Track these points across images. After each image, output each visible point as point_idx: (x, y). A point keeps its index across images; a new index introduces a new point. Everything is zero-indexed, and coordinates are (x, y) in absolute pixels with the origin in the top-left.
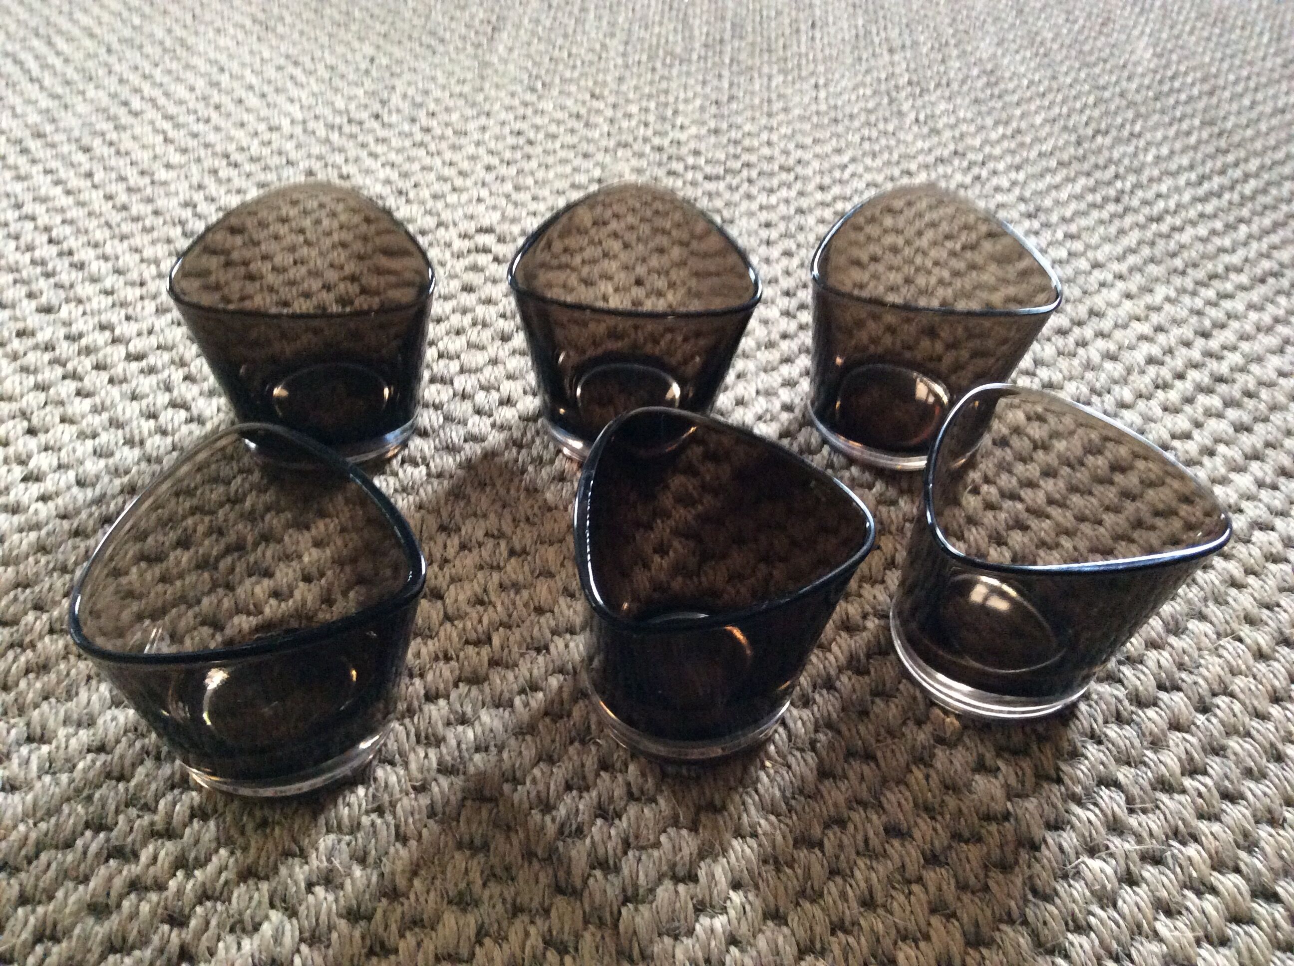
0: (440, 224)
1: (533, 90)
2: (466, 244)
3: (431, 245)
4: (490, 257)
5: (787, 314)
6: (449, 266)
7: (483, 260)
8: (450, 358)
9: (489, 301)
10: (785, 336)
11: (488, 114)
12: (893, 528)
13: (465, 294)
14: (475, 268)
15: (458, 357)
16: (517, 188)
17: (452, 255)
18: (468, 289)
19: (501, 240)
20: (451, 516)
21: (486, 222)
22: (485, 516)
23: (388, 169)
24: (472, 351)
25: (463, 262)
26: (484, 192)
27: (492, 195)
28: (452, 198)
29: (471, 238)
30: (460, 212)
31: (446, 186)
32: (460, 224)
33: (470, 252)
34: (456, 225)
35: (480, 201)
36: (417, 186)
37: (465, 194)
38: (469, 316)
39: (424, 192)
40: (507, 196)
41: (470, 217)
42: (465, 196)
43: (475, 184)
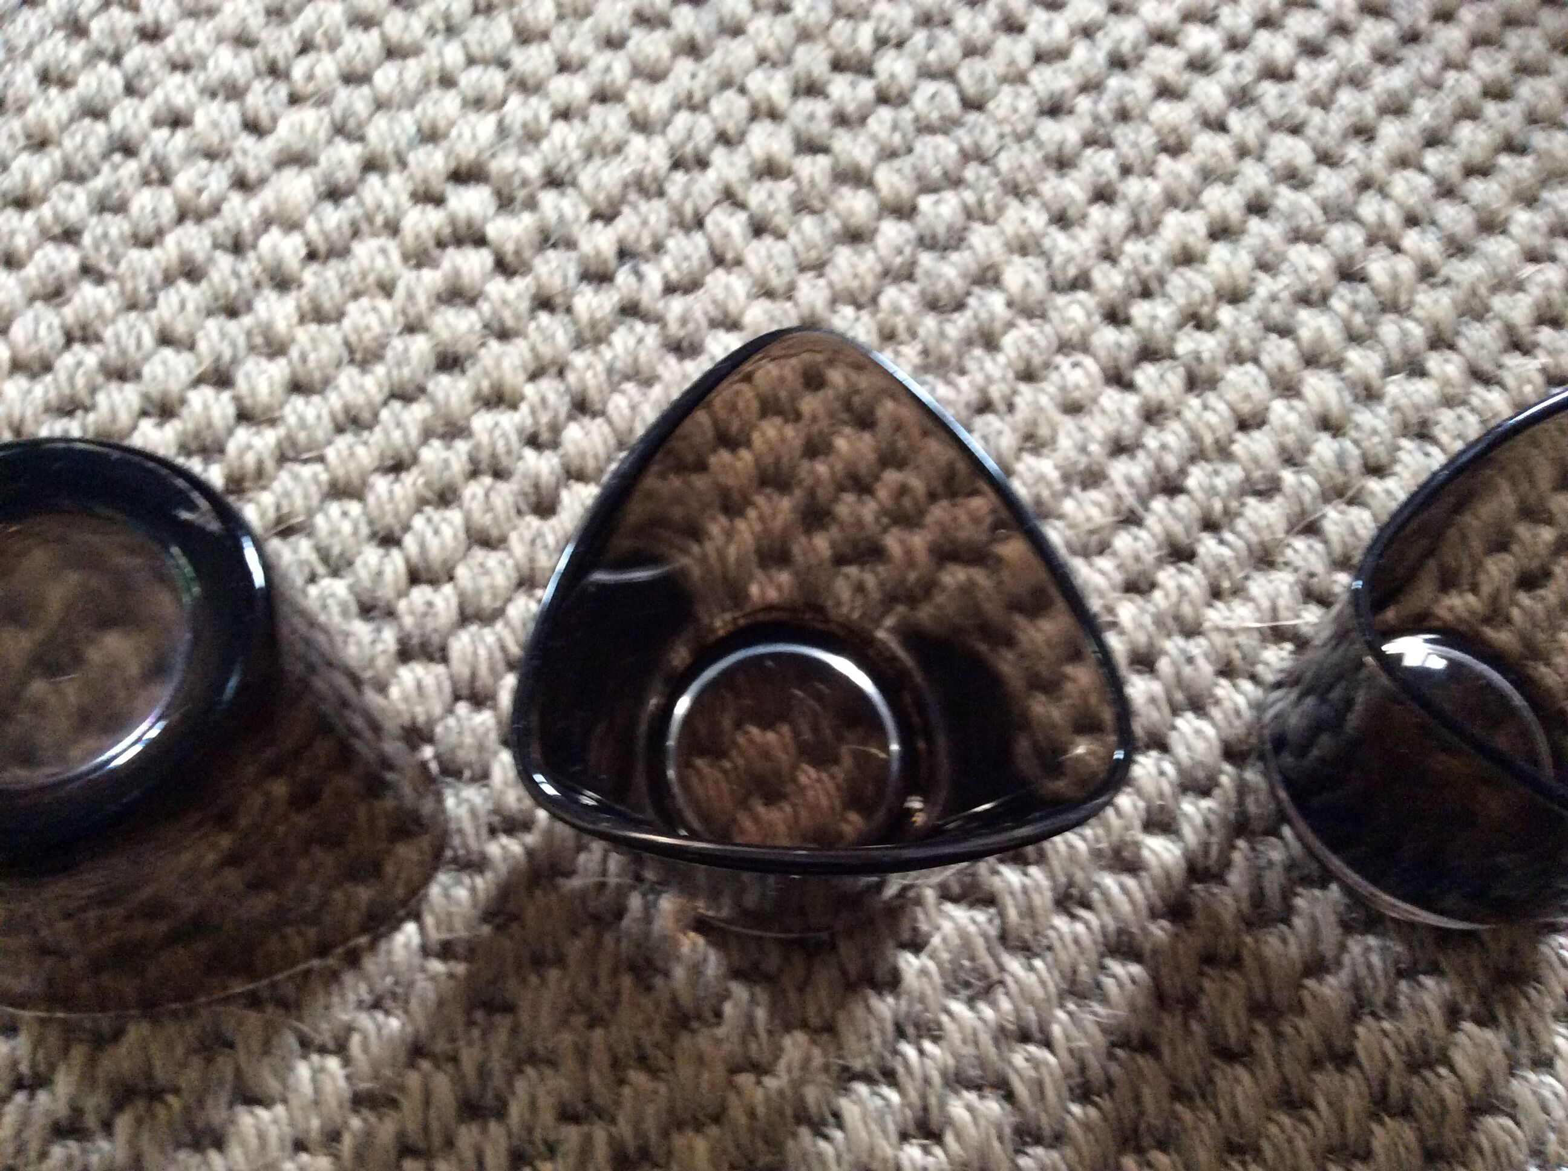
0: (371, 165)
2: (433, 218)
3: (356, 233)
4: (485, 257)
5: (1119, 379)
6: (400, 293)
8: (434, 582)
9: (499, 398)
10: (1119, 448)
12: (1379, 999)
13: (444, 379)
14: (459, 295)
15: (451, 578)
17: (406, 258)
18: (450, 362)
19: (505, 202)
20: (483, 1072)
21: (467, 152)
22: (552, 1063)
24: (479, 554)
25: (431, 279)
26: (453, 54)
27: (471, 61)
28: (386, 77)
29: (438, 201)
30: (407, 122)
31: (370, 42)
32: (411, 158)
33: (441, 244)
34: (403, 164)
35: (447, 81)
36: (306, 47)
37: (412, 63)
38: (462, 446)
39: (327, 65)
40: (504, 64)
41: (430, 136)
42: (413, 68)
43: (431, 30)
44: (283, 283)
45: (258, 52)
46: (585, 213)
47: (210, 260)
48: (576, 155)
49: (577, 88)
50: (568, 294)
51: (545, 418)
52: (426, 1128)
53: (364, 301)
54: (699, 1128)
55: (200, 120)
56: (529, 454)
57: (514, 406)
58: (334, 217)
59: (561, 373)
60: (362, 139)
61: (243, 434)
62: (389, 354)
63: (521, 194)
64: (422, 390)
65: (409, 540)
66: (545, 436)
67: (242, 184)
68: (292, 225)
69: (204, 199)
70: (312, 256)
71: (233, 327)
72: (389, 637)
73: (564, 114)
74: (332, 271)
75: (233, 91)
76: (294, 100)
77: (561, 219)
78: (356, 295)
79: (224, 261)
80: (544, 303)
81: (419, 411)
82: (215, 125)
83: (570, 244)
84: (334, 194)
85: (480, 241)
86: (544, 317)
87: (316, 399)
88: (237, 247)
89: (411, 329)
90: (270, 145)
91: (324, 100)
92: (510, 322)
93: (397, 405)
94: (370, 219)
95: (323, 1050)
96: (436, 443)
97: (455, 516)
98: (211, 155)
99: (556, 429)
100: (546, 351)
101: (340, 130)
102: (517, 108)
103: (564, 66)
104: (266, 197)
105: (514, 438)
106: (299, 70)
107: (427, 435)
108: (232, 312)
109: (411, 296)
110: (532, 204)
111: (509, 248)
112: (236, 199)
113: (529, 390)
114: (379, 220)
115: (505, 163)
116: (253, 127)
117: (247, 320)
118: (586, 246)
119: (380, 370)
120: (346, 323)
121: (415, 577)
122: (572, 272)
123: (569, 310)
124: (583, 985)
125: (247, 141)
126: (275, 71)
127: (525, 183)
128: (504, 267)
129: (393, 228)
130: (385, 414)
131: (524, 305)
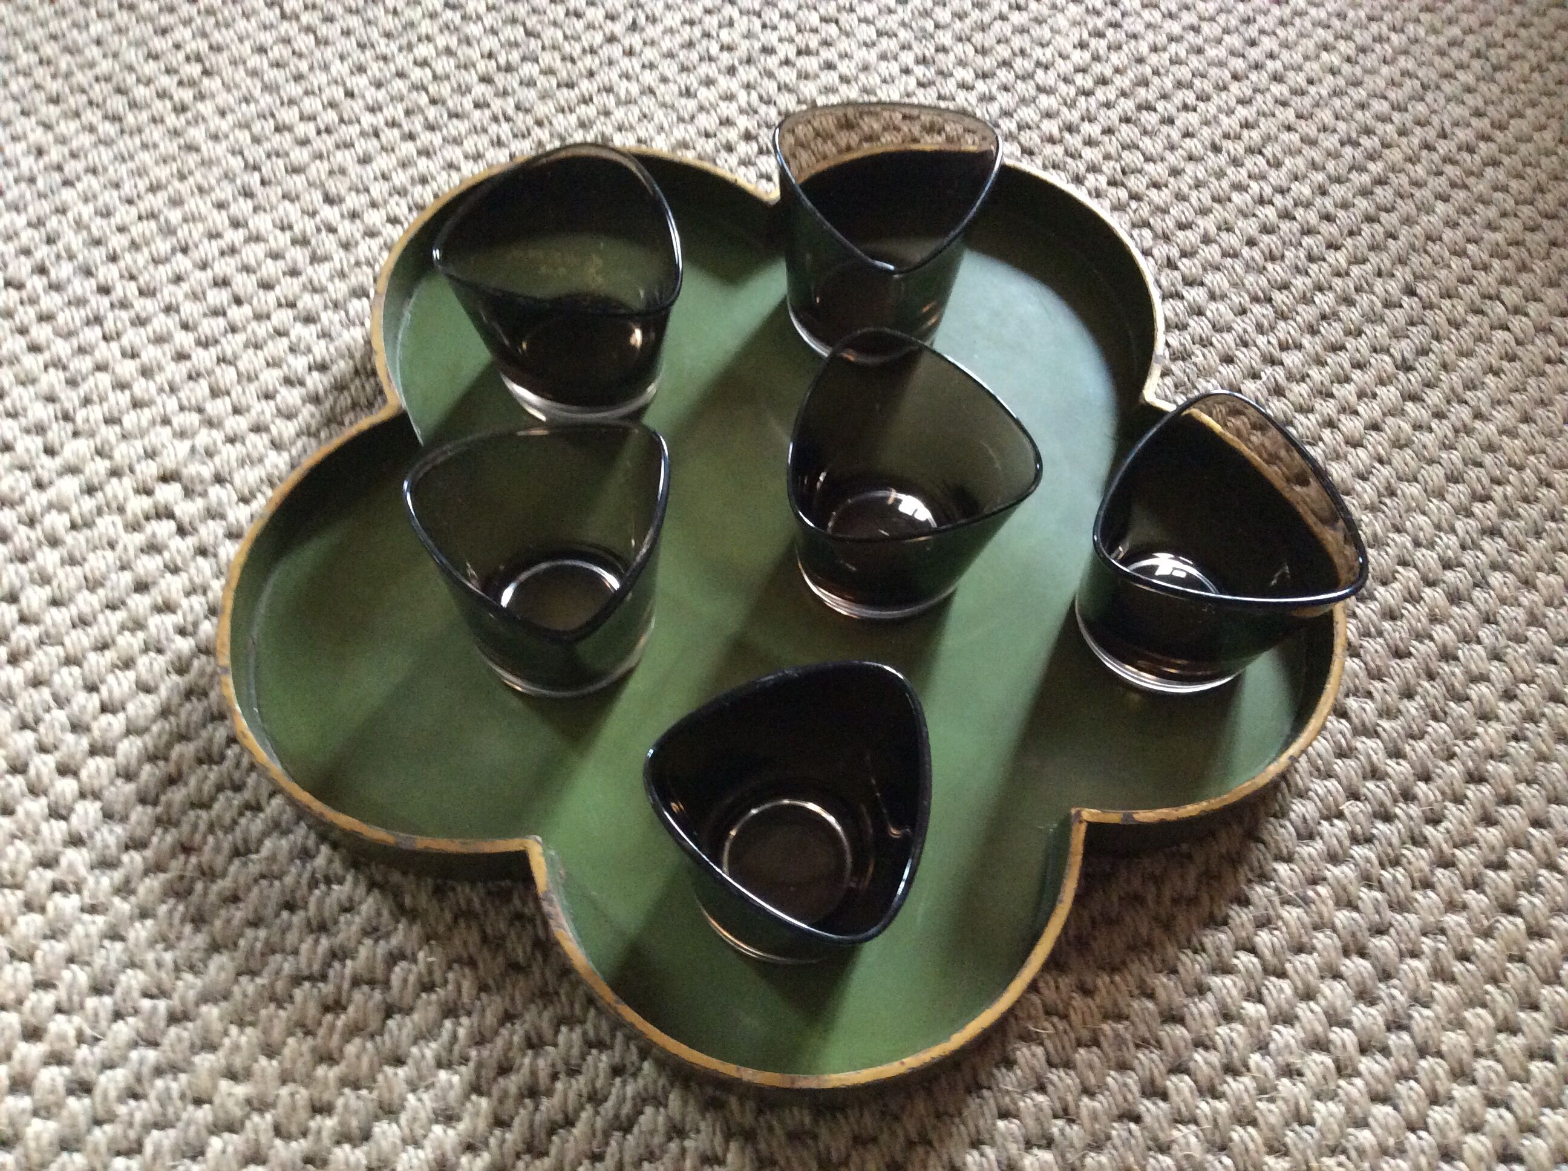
0: (115, 473)
1: (248, 194)
2: (145, 503)
3: (100, 512)
4: (172, 525)
6: (120, 547)
7: (164, 529)
8: (114, 712)
9: (166, 607)
11: (185, 250)
13: (137, 597)
14: (153, 548)
15: (124, 710)
16: (216, 393)
17: (126, 527)
18: (141, 587)
19: (189, 493)
20: (105, 971)
21: (171, 464)
23: (51, 370)
24: (142, 696)
25: (139, 539)
26: (172, 404)
27: (182, 409)
28: (130, 420)
29: (149, 492)
30: (138, 446)
31: (124, 398)
32: (138, 468)
33: (147, 518)
34: (132, 470)
35: (166, 421)
36: (87, 401)
37: (146, 410)
38: (141, 635)
39: (96, 413)
40: (200, 410)
41: (151, 454)
42: (146, 414)
43: (161, 390)
44: (54, 542)
45: (58, 406)
46: (235, 498)
47: (15, 529)
48: (234, 464)
49: (241, 424)
50: (215, 546)
51: (190, 618)
52: (70, 999)
53: (99, 553)
54: (215, 1001)
55: (20, 447)
56: (178, 639)
57: (174, 612)
58: (88, 504)
59: (205, 593)
60: (110, 458)
61: (21, 630)
62: (108, 584)
63: (199, 488)
64: (124, 603)
65: (104, 689)
66: (190, 628)
67: (39, 485)
68: (63, 508)
69: (17, 495)
70: (74, 526)
71: (23, 569)
72: (85, 743)
73: (231, 440)
74: (81, 536)
75: (40, 429)
76: (76, 434)
77: (220, 503)
78: (95, 548)
79: (23, 530)
80: (202, 552)
81: (121, 615)
82: (28, 450)
83: (223, 517)
84: (90, 490)
85: (171, 515)
86: (200, 560)
87: (63, 609)
88: (31, 522)
89: (123, 568)
90: (57, 463)
91: (92, 434)
92: (179, 563)
93: (108, 612)
94: (108, 505)
95: (22, 960)
96: (127, 633)
97: (131, 675)
98: (23, 468)
99: (196, 625)
100: (198, 580)
101: (100, 453)
102: (204, 437)
103: (237, 411)
104: (51, 494)
105: (171, 630)
106: (80, 416)
107: (123, 628)
108: (23, 560)
109: (125, 548)
110: (204, 494)
111: (186, 520)
112: (34, 493)
113: (185, 603)
114: (114, 506)
115: (192, 469)
116: (50, 451)
117: (31, 565)
118: (231, 517)
119: (101, 592)
120: (87, 566)
121: (104, 709)
122: (221, 532)
123: (215, 556)
124: (165, 927)
125: (45, 459)
126: (67, 417)
127: (202, 482)
128: (182, 531)
129: (121, 510)
130: (101, 618)
131: (189, 554)
